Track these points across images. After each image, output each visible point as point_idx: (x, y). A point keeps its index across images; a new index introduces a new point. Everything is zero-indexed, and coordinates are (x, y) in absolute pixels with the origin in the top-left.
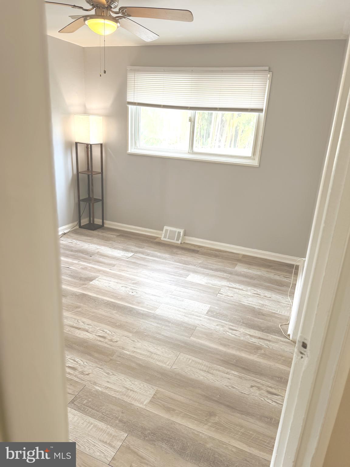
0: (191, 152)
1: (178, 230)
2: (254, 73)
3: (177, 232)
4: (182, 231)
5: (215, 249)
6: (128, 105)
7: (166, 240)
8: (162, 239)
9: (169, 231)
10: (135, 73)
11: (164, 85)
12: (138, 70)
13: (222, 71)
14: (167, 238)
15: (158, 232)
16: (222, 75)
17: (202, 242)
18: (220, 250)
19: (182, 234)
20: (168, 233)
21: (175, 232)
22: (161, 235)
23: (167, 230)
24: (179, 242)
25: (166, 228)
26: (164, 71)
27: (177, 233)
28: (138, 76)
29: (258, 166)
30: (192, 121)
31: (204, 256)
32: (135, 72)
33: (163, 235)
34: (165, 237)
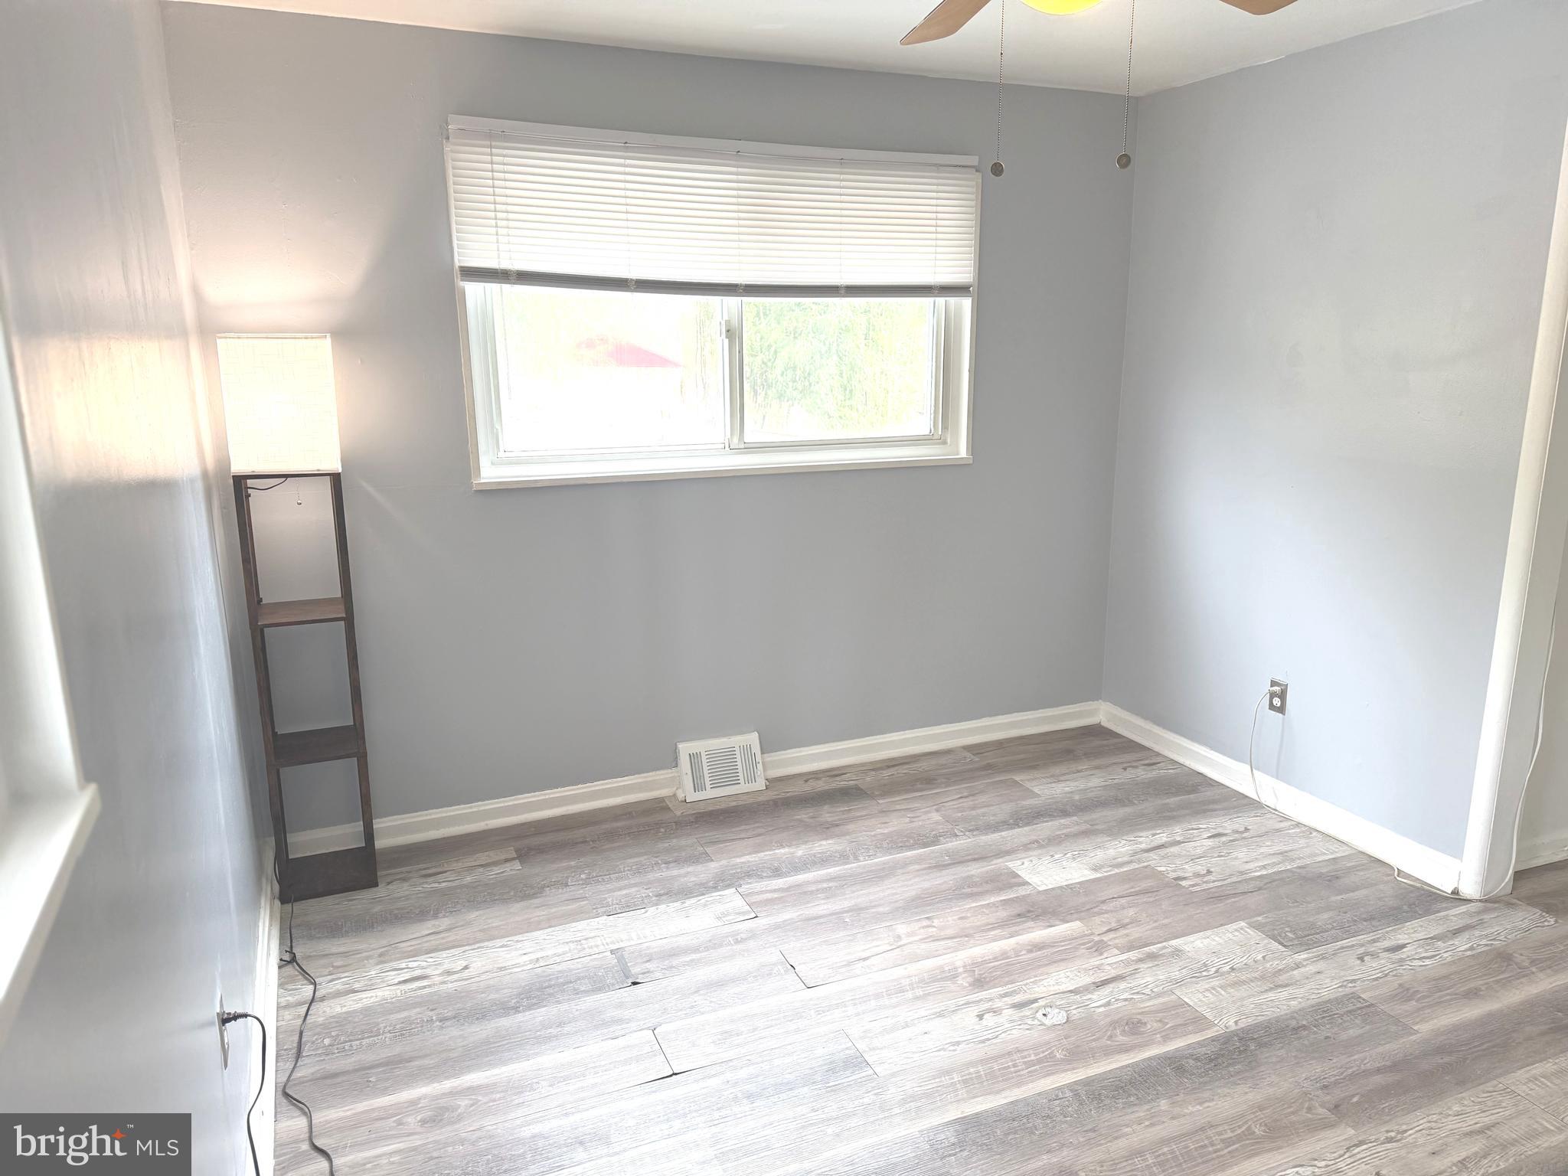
0: (742, 446)
1: (737, 741)
3: (737, 748)
4: (753, 739)
6: (462, 284)
7: (709, 793)
8: (692, 796)
9: (704, 758)
10: (491, 147)
11: (629, 201)
12: (504, 137)
13: (842, 163)
14: (708, 786)
15: (663, 774)
16: (841, 174)
17: (828, 755)
18: (894, 759)
19: (756, 749)
20: (706, 768)
21: (732, 751)
22: (679, 782)
23: (694, 758)
24: (760, 784)
25: (685, 749)
26: (626, 147)
27: (737, 752)
28: (507, 160)
29: (971, 462)
30: (733, 334)
32: (493, 143)
33: (688, 783)
34: (698, 787)
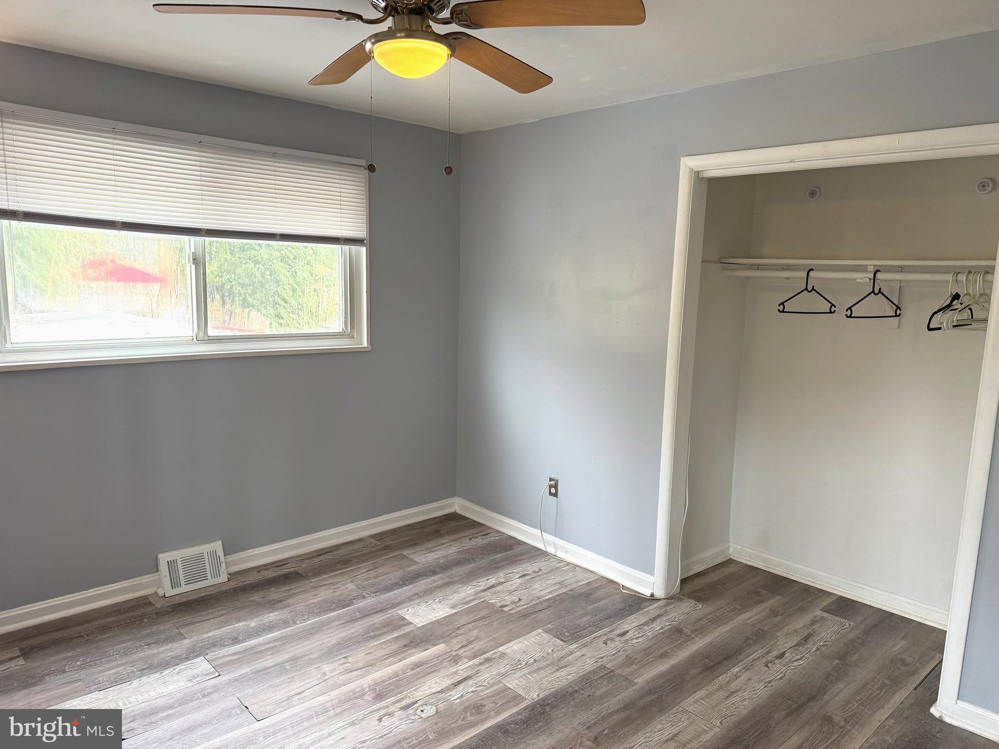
1: (205, 548)
2: (339, 169)
3: (205, 554)
4: (218, 546)
5: (315, 551)
7: (184, 588)
8: (170, 592)
9: (179, 563)
10: (2, 121)
11: (117, 168)
13: (274, 155)
14: (184, 583)
15: (146, 578)
16: (275, 162)
18: (322, 550)
19: (220, 553)
20: (181, 570)
21: (201, 556)
22: (159, 583)
23: (171, 564)
24: (224, 578)
25: (164, 558)
26: (114, 131)
27: (206, 557)
28: (16, 132)
30: (198, 262)
31: (324, 577)
32: (5, 119)
33: (167, 582)
34: (175, 585)
